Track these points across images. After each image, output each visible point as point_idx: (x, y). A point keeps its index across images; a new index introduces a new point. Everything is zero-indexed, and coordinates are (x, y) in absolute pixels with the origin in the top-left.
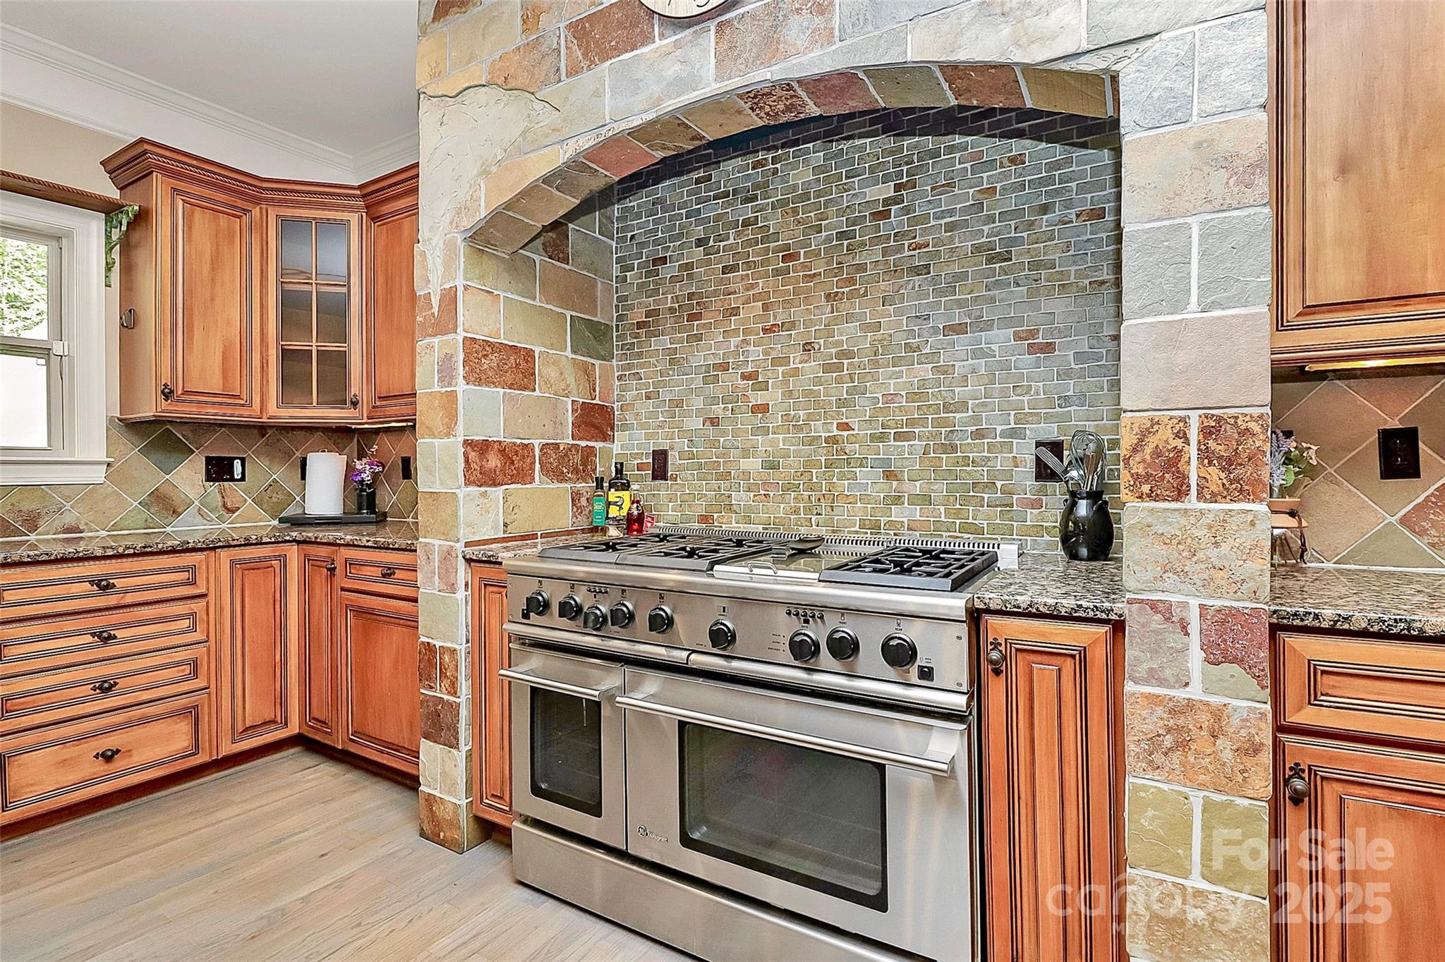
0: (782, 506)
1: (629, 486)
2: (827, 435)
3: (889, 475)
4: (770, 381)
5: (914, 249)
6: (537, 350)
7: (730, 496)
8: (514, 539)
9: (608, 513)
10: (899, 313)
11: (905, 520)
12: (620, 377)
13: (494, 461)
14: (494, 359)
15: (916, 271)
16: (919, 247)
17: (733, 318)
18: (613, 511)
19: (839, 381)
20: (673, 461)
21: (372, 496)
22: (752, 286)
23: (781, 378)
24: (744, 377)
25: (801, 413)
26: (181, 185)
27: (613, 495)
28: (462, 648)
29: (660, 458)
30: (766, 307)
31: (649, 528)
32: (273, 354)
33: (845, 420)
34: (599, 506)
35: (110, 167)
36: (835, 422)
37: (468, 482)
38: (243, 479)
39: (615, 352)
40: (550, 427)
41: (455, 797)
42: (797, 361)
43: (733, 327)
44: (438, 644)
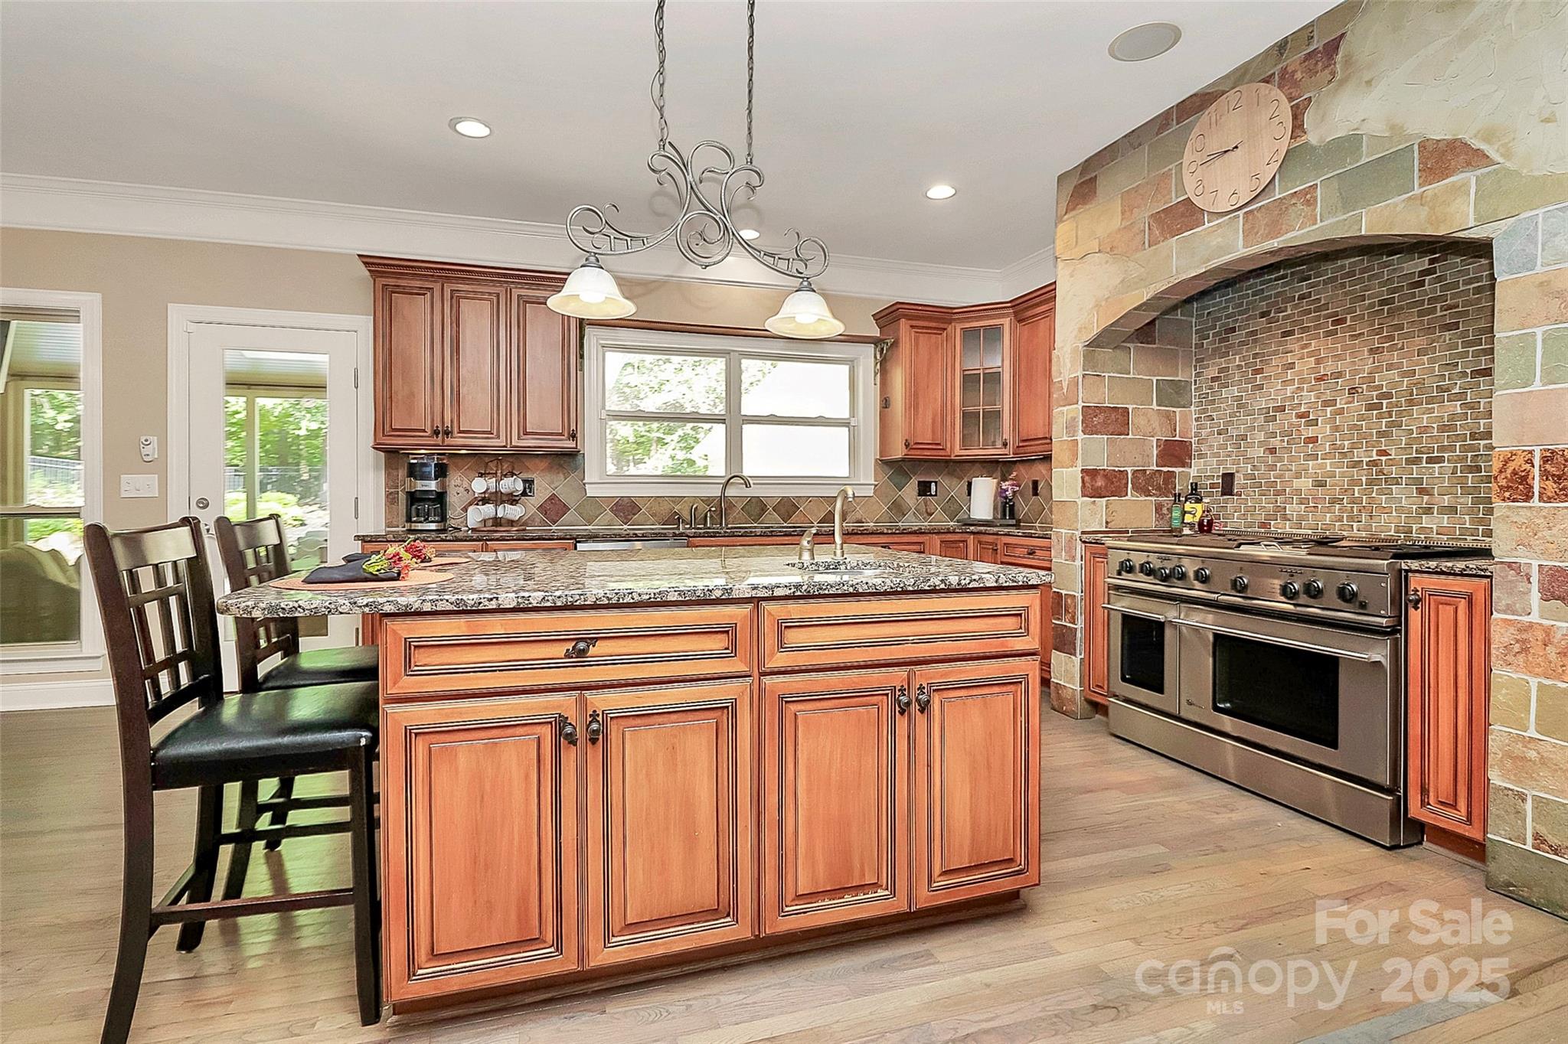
0: (1328, 515)
1: (1201, 500)
2: (1368, 459)
3: (1422, 491)
4: (1320, 419)
5: (1446, 310)
6: (1130, 407)
7: (1285, 508)
8: (1113, 532)
9: (1183, 519)
10: (1432, 361)
11: (1434, 526)
12: (1197, 419)
13: (1100, 482)
14: (1102, 416)
15: (1448, 327)
16: (1450, 307)
17: (1289, 371)
18: (1188, 518)
19: (1380, 417)
20: (1239, 480)
21: (1012, 508)
22: (1306, 346)
23: (1329, 416)
24: (1300, 416)
25: (1346, 443)
26: (914, 323)
27: (1188, 506)
28: (1078, 595)
29: (1228, 478)
30: (1318, 362)
31: (1216, 529)
32: (958, 415)
33: (1383, 448)
34: (1176, 514)
35: (877, 317)
36: (1375, 449)
37: (1084, 495)
38: (936, 495)
39: (1193, 401)
40: (1139, 459)
41: (1073, 684)
42: (1343, 402)
43: (1289, 378)
44: (1064, 592)
